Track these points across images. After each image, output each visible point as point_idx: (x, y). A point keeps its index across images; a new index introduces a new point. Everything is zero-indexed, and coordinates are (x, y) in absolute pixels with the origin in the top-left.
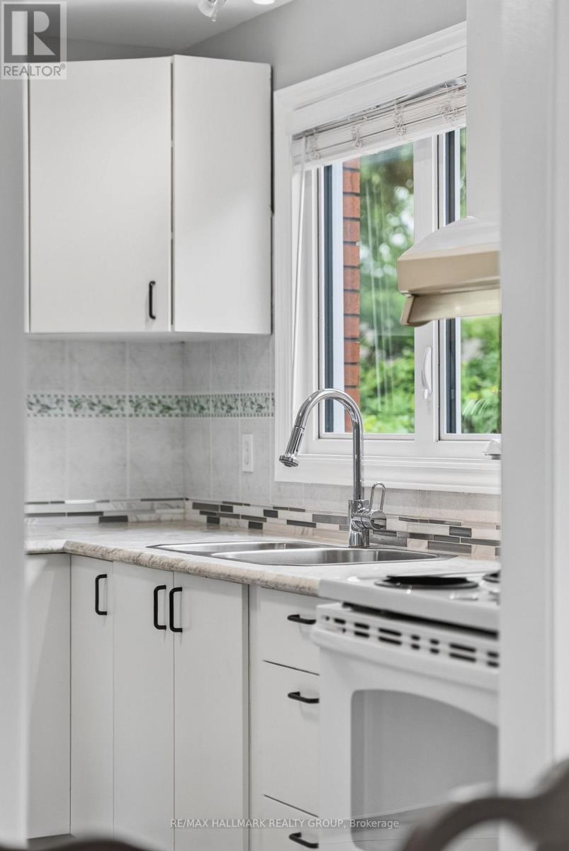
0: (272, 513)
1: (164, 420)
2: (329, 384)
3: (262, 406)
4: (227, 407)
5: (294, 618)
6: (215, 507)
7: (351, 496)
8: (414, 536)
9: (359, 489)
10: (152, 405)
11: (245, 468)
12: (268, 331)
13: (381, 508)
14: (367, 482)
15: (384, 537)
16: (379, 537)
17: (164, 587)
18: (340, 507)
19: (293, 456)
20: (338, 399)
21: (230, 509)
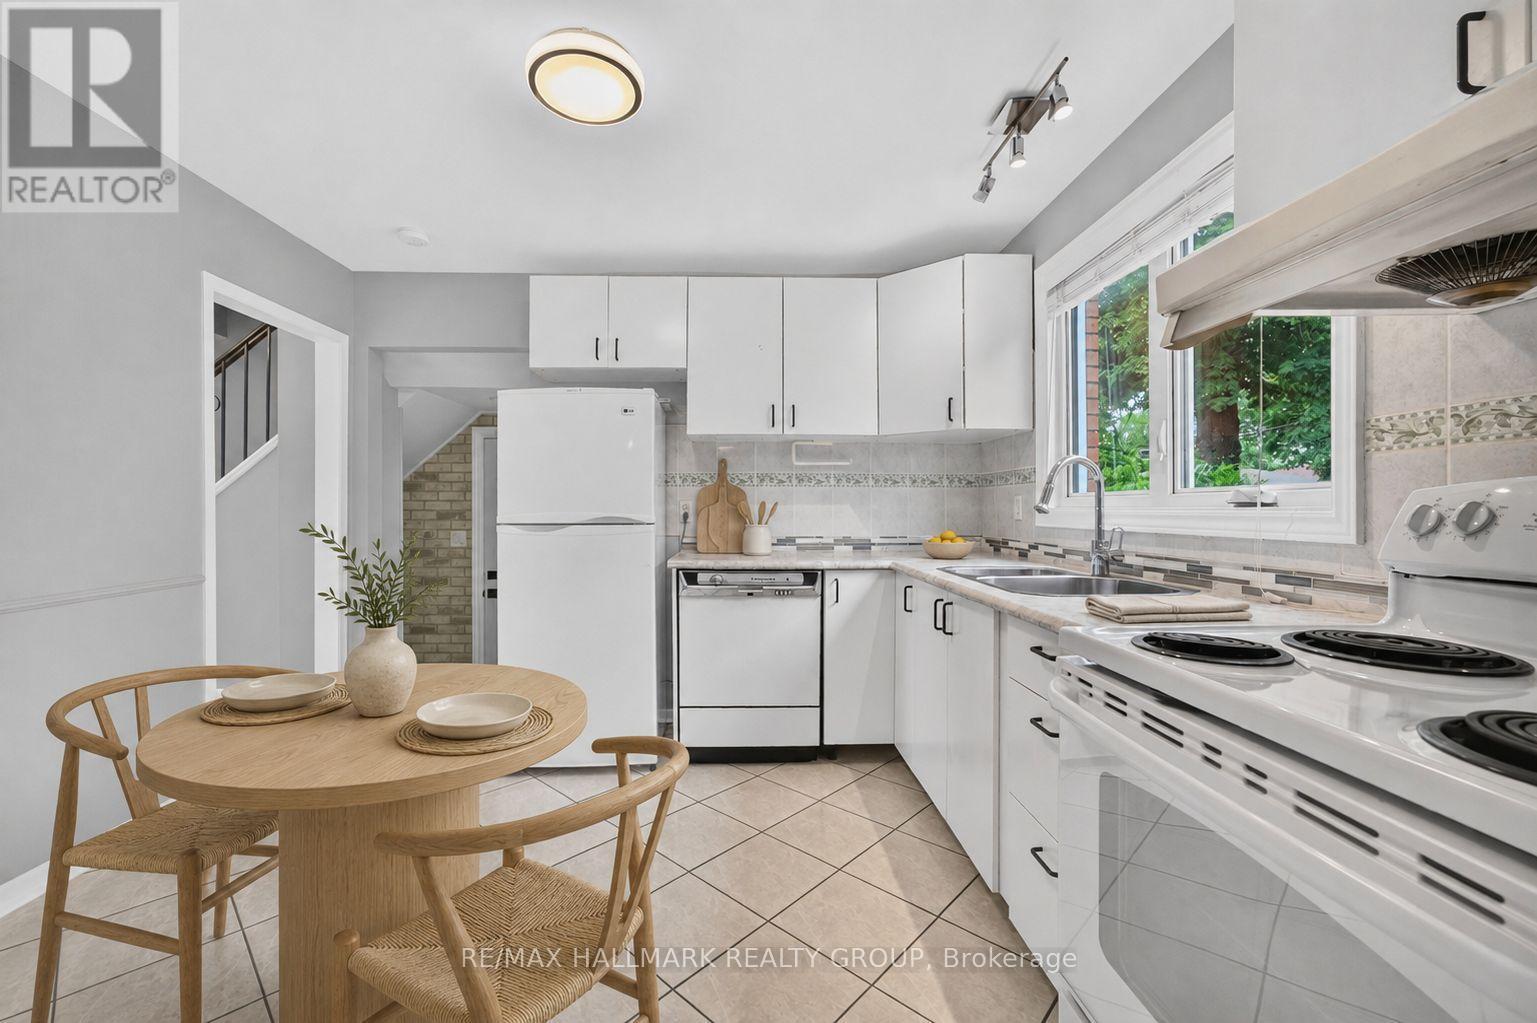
0: (1035, 547)
1: (969, 490)
2: (1076, 451)
3: (1027, 478)
4: (1004, 478)
5: (1037, 650)
6: (999, 542)
7: (1094, 538)
8: (1147, 569)
9: (1100, 532)
10: (960, 481)
11: (1016, 517)
12: (1031, 428)
13: (1120, 547)
14: (1107, 527)
15: (1119, 568)
16: (1115, 567)
17: (942, 600)
18: (1086, 545)
19: (1045, 506)
20: (1081, 463)
21: (1007, 543)
